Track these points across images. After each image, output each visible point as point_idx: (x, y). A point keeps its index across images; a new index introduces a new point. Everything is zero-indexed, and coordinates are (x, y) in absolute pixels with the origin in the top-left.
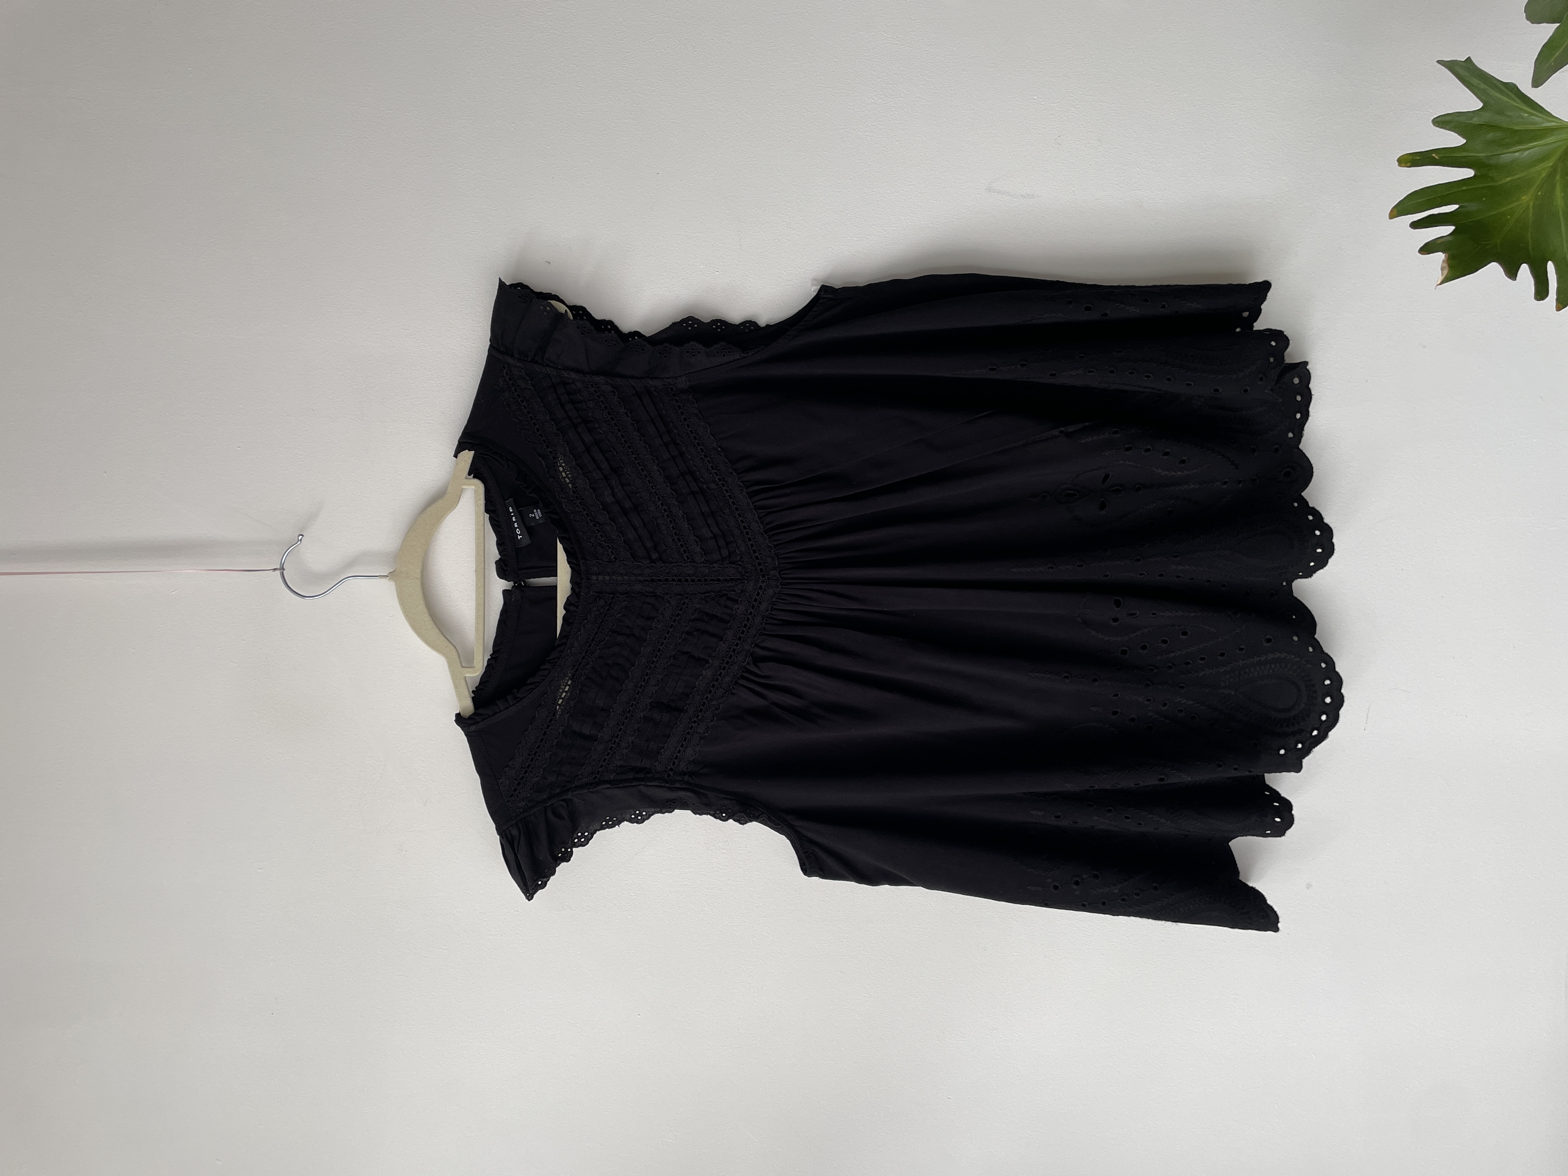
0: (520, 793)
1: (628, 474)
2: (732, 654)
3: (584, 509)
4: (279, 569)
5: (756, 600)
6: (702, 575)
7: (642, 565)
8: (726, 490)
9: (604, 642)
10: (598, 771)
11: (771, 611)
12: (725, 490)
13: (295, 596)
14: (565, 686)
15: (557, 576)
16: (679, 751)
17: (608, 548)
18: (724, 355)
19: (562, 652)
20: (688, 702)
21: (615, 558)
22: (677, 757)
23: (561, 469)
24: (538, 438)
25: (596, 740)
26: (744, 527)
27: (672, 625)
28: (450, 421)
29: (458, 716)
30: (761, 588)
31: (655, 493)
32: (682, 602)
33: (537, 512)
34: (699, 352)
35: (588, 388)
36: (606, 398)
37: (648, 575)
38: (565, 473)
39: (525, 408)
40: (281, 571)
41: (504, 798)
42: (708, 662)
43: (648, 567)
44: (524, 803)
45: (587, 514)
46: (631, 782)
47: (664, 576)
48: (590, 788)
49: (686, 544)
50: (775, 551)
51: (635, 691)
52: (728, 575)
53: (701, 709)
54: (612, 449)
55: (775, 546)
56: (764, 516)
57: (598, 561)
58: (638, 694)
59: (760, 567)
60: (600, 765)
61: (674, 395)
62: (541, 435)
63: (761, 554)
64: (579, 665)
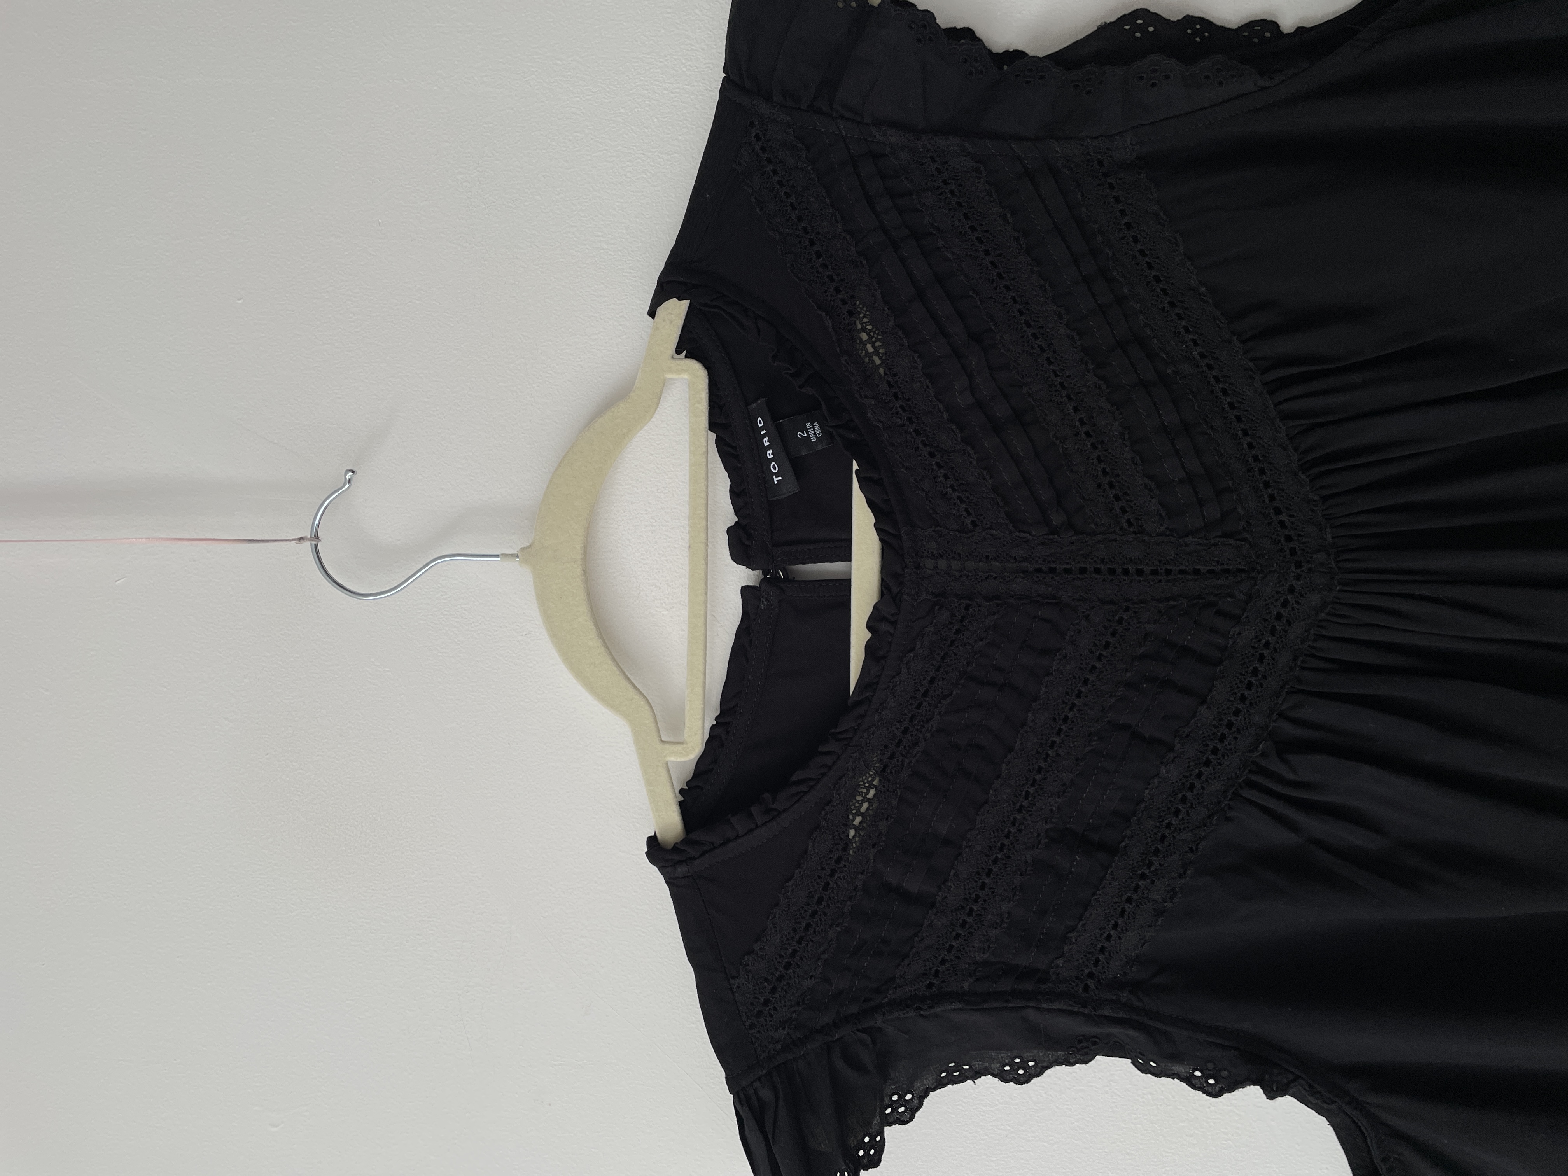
0: (775, 1009)
1: (1004, 345)
2: (1226, 732)
3: (909, 419)
4: (310, 540)
5: (1279, 617)
6: (1160, 561)
7: (1029, 537)
8: (1216, 378)
9: (948, 700)
10: (937, 972)
11: (1315, 640)
12: (1214, 377)
13: (341, 593)
14: (868, 788)
15: (850, 560)
16: (1109, 937)
17: (958, 502)
18: (1221, 84)
19: (862, 717)
20: (1128, 833)
21: (974, 523)
22: (1102, 950)
23: (864, 336)
24: (818, 272)
25: (932, 906)
26: (1256, 458)
27: (1094, 668)
28: (640, 244)
29: (653, 842)
30: (1291, 590)
31: (1062, 384)
32: (1117, 618)
33: (813, 427)
34: (1167, 77)
35: (922, 164)
36: (961, 185)
37: (1044, 560)
38: (873, 344)
39: (794, 208)
40: (314, 543)
41: (744, 1018)
42: (1171, 749)
43: (1043, 543)
44: (785, 1032)
45: (917, 432)
46: (1007, 1001)
47: (1079, 562)
48: (921, 1009)
49: (1126, 494)
50: (1323, 510)
51: (1014, 804)
52: (1218, 562)
53: (1157, 848)
54: (971, 293)
55: (1325, 499)
56: (1298, 433)
57: (938, 528)
58: (1020, 811)
59: (1291, 545)
60: (940, 958)
61: (1106, 175)
62: (825, 266)
63: (1292, 516)
64: (898, 745)
